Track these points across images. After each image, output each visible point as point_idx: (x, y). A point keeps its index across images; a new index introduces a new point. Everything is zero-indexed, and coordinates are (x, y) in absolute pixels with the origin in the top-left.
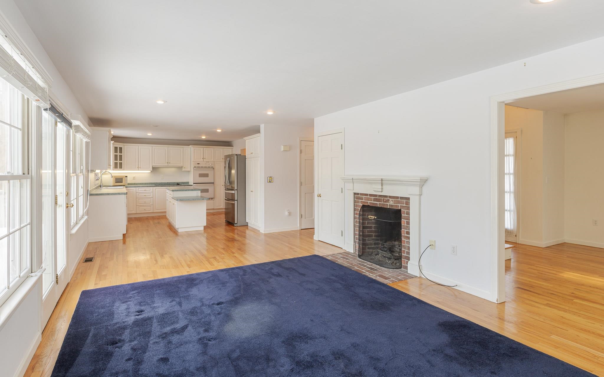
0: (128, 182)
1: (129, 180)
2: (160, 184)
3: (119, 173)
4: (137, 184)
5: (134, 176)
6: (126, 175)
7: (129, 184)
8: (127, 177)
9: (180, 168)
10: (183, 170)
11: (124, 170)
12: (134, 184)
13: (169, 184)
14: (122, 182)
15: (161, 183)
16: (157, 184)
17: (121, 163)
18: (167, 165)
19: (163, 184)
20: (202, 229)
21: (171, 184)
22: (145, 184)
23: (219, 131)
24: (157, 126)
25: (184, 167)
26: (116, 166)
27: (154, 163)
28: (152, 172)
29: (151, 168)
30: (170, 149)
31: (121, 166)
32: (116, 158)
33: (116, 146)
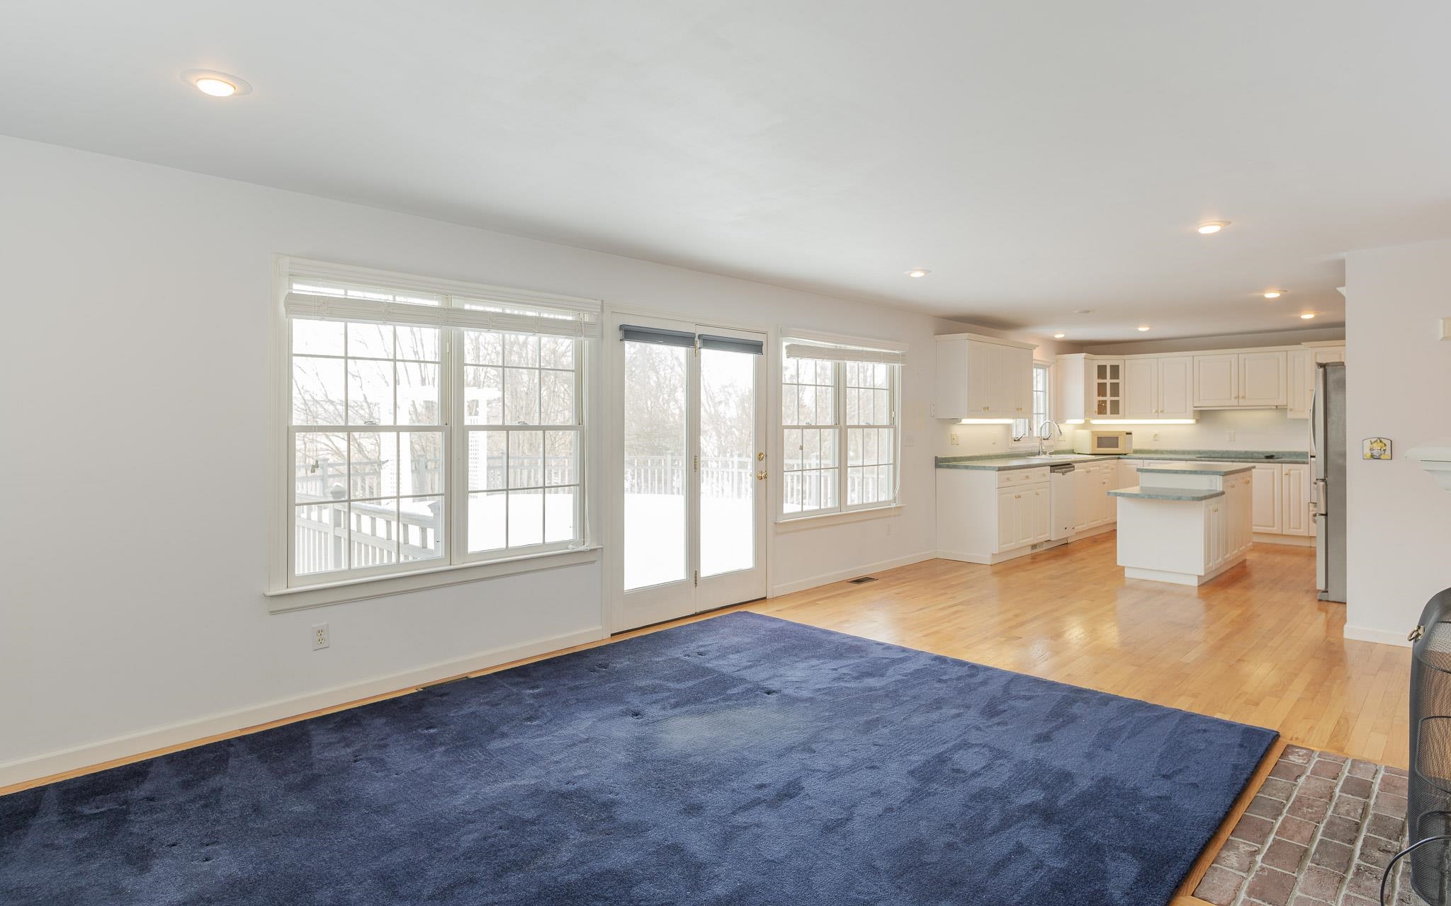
0: (1136, 446)
1: (1137, 442)
2: (1225, 456)
3: (1109, 424)
4: (1162, 452)
5: (1157, 432)
6: (1128, 431)
7: (1136, 452)
8: (1130, 434)
9: (1280, 409)
10: (1290, 415)
11: (1124, 417)
12: (1156, 452)
13: (1250, 455)
14: (1117, 447)
15: (1227, 452)
16: (1216, 455)
17: (1117, 402)
18: (1235, 402)
19: (1233, 456)
20: (1194, 582)
21: (1256, 455)
22: (1184, 452)
23: (1272, 295)
24: (1089, 312)
25: (1290, 406)
26: (1101, 410)
27: (1199, 400)
28: (1198, 421)
29: (1194, 411)
30: (1245, 359)
31: (1115, 409)
32: (1101, 389)
33: (1102, 363)
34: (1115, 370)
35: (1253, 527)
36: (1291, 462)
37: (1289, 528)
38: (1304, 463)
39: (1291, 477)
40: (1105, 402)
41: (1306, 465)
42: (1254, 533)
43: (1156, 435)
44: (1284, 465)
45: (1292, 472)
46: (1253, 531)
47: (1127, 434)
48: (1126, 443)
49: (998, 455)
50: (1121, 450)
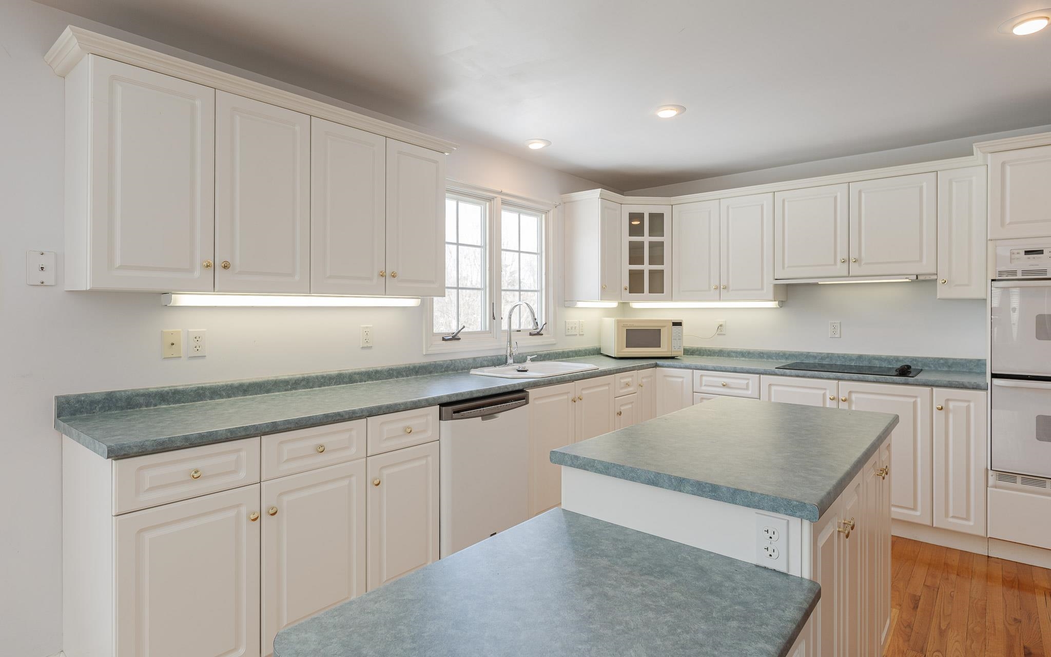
0: (688, 344)
1: (690, 337)
3: (646, 308)
5: (721, 321)
6: (676, 319)
7: (688, 352)
8: (679, 324)
9: (924, 282)
10: (942, 292)
11: (671, 299)
12: (720, 353)
14: (658, 345)
15: (828, 357)
17: (661, 273)
18: (842, 270)
25: (942, 276)
26: (635, 284)
27: (783, 268)
28: (782, 304)
29: (776, 285)
30: (860, 192)
31: (657, 285)
32: (635, 254)
33: (636, 209)
34: (657, 221)
35: (893, 509)
36: (950, 386)
37: (947, 515)
38: (976, 387)
39: (951, 416)
40: (641, 272)
41: (982, 393)
42: (893, 519)
43: (721, 326)
44: (935, 389)
45: (951, 405)
46: (893, 516)
47: (675, 324)
48: (674, 339)
49: (377, 372)
50: (666, 350)
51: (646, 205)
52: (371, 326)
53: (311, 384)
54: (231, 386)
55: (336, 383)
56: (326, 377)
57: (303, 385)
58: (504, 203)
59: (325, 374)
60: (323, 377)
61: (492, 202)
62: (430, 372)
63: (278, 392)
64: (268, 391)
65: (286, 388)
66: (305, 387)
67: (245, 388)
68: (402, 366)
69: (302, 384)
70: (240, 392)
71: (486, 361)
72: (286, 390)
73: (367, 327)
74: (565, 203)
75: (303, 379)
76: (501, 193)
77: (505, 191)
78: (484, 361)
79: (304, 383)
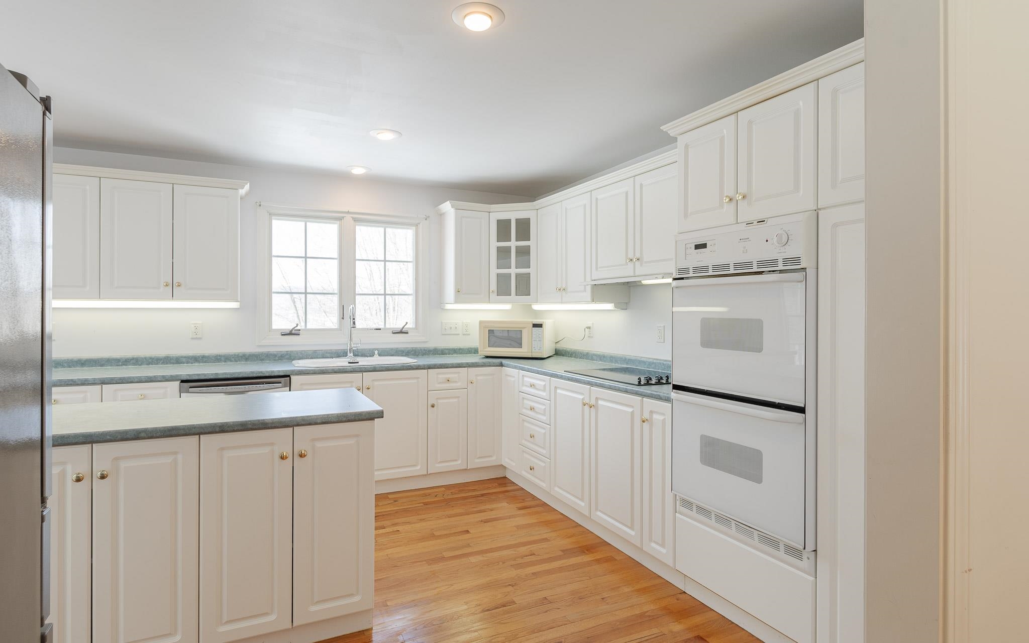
6: (535, 320)
8: (540, 326)
14: (520, 345)
17: (527, 276)
18: (631, 269)
33: (504, 216)
34: (524, 229)
36: (651, 396)
40: (509, 276)
45: (654, 418)
47: (535, 326)
48: (534, 340)
49: (203, 357)
50: (526, 351)
51: (513, 212)
52: (201, 322)
53: (140, 363)
54: (71, 360)
55: (163, 363)
56: (154, 359)
57: (133, 363)
58: (356, 220)
59: (153, 356)
60: (151, 358)
61: (343, 221)
62: (262, 360)
63: (111, 366)
64: (102, 365)
65: (118, 364)
66: (134, 364)
67: (83, 362)
68: (230, 354)
69: (131, 362)
70: (78, 365)
71: (329, 353)
72: (117, 365)
73: (196, 324)
74: (441, 215)
75: (133, 359)
76: (348, 212)
77: (351, 210)
78: (326, 353)
79: (134, 361)
